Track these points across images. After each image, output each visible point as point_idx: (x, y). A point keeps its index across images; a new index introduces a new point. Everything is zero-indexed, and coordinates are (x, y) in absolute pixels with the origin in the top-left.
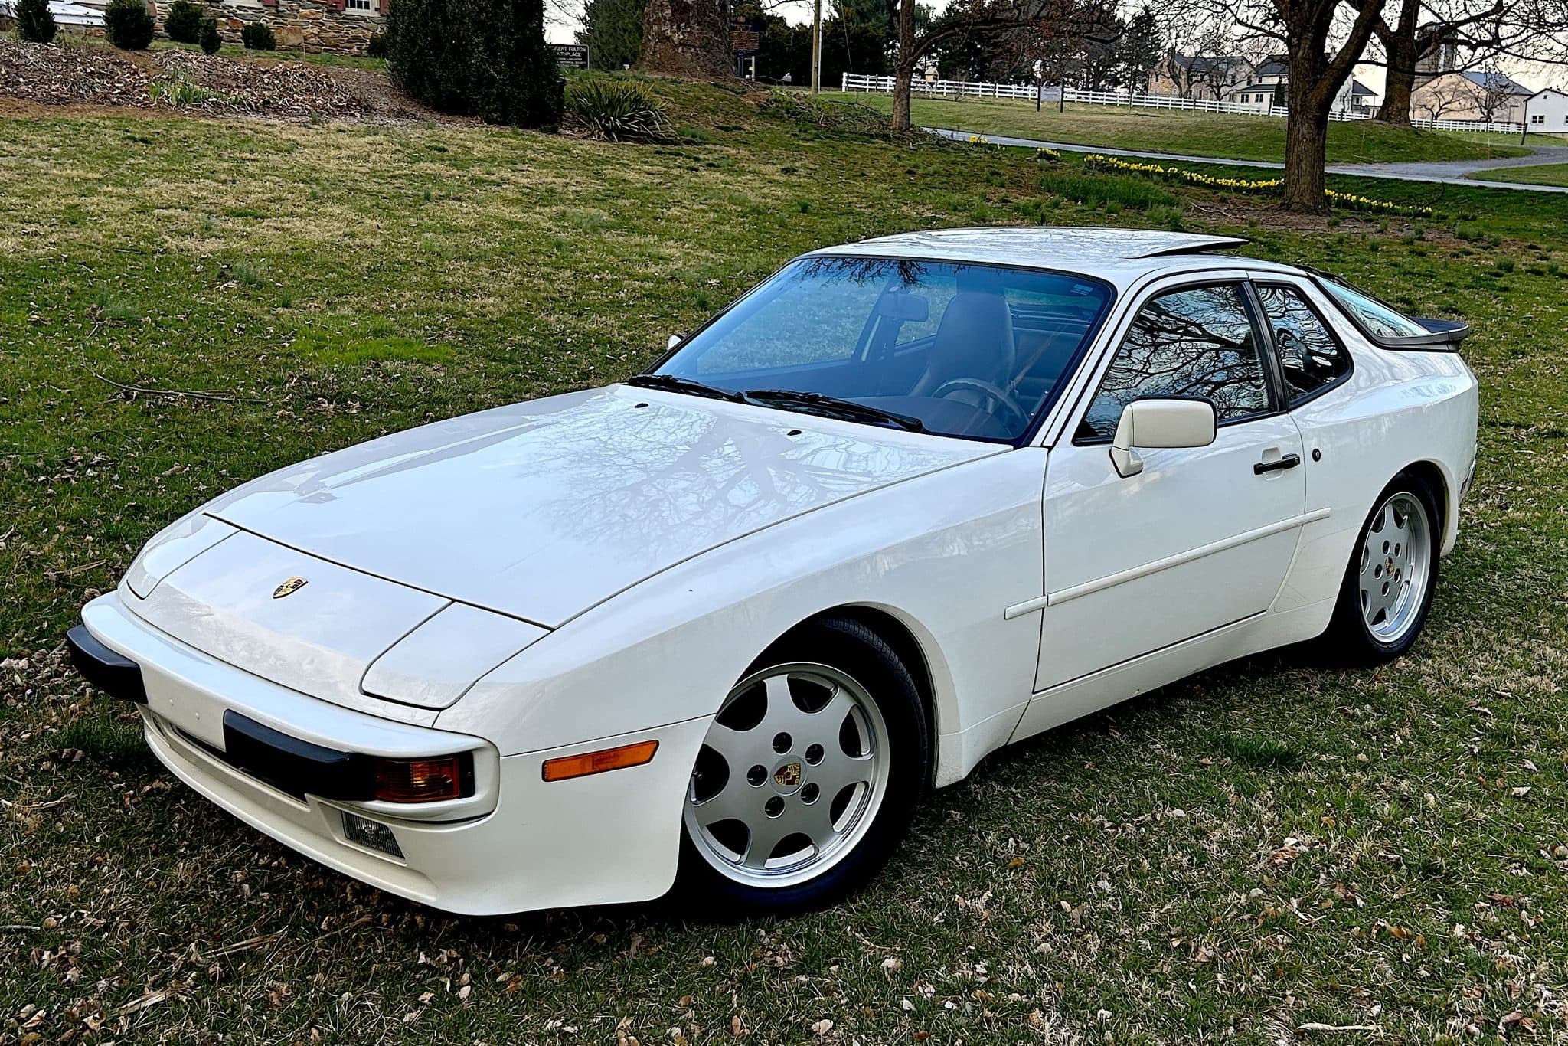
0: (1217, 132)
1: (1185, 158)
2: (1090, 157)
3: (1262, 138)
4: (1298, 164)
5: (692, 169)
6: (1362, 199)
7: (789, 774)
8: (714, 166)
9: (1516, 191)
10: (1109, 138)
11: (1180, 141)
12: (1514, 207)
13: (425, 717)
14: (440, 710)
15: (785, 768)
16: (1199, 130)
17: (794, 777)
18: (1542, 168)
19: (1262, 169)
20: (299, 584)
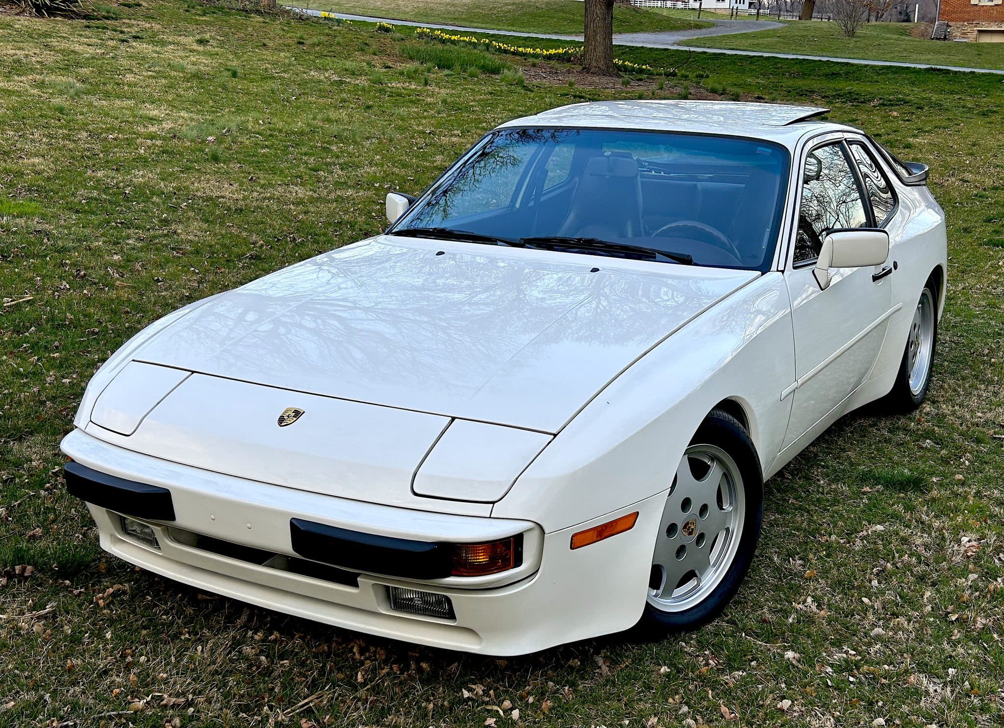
0: (490, 9)
1: (482, 31)
2: (419, 30)
3: (525, 14)
4: (594, 37)
5: (123, 41)
6: (626, 63)
7: (689, 527)
8: (138, 37)
9: (729, 55)
10: (408, 13)
11: (463, 16)
12: (729, 67)
13: (485, 510)
14: (493, 503)
15: (688, 523)
16: (477, 7)
17: (692, 529)
18: (728, 37)
19: (542, 39)
20: (297, 414)
